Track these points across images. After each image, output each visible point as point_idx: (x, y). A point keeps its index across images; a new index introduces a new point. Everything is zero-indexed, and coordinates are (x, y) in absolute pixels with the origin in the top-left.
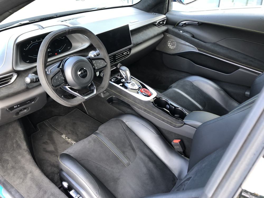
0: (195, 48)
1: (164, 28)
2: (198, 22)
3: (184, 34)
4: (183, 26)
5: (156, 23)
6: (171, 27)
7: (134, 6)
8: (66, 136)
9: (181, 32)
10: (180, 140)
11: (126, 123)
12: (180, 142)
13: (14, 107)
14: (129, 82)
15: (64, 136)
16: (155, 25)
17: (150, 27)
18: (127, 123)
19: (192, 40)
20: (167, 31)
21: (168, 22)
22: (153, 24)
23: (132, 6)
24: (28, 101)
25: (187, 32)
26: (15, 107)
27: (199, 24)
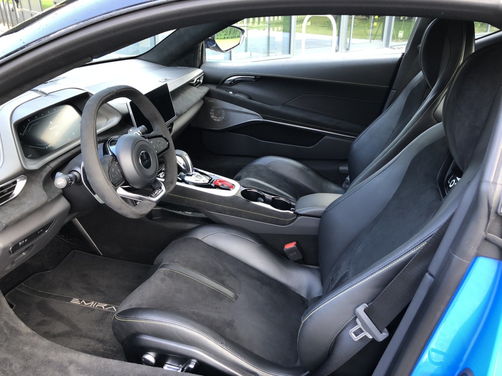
0: (257, 115)
1: (204, 90)
2: (255, 76)
3: (237, 95)
4: (231, 84)
5: (193, 81)
6: (214, 88)
7: (142, 57)
8: (80, 301)
9: (231, 93)
10: (295, 243)
11: (203, 240)
12: (296, 245)
13: (18, 244)
14: (191, 174)
15: (75, 301)
16: (192, 85)
17: (188, 89)
18: (205, 240)
19: (251, 104)
20: (209, 94)
21: (207, 80)
22: (190, 84)
23: (138, 58)
24: (41, 229)
25: (240, 92)
26: (20, 243)
27: (257, 78)
